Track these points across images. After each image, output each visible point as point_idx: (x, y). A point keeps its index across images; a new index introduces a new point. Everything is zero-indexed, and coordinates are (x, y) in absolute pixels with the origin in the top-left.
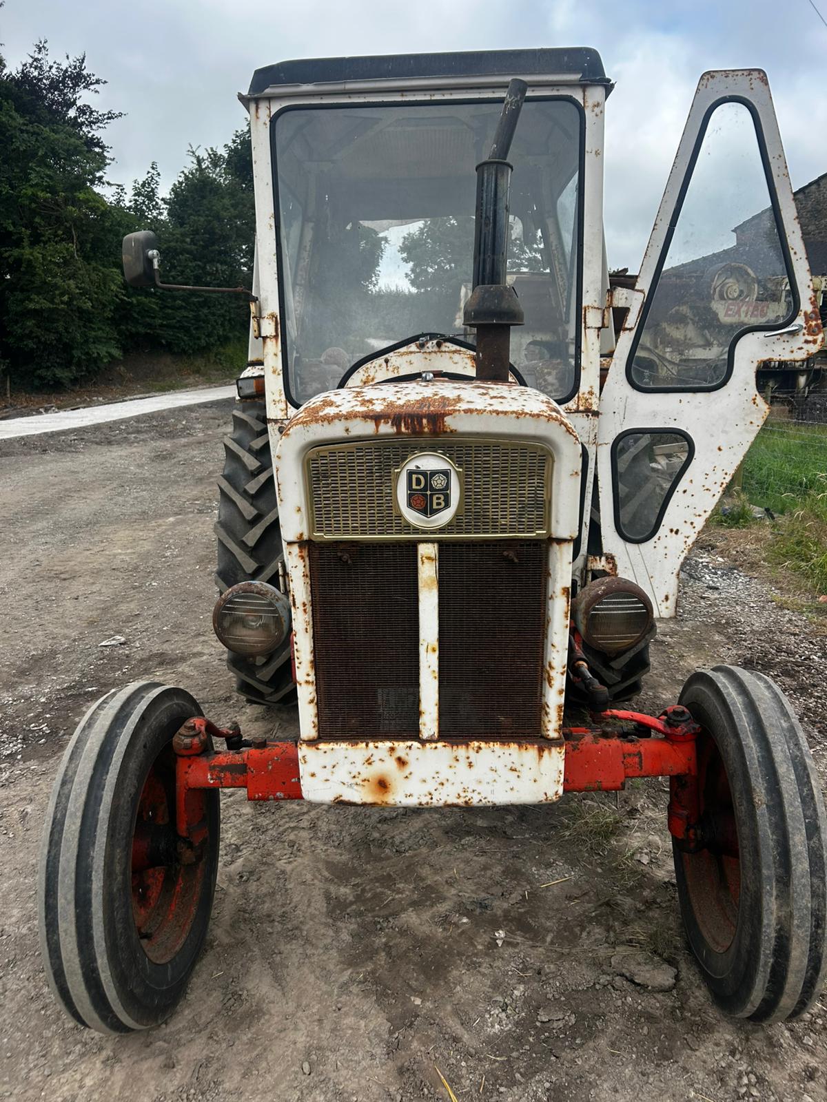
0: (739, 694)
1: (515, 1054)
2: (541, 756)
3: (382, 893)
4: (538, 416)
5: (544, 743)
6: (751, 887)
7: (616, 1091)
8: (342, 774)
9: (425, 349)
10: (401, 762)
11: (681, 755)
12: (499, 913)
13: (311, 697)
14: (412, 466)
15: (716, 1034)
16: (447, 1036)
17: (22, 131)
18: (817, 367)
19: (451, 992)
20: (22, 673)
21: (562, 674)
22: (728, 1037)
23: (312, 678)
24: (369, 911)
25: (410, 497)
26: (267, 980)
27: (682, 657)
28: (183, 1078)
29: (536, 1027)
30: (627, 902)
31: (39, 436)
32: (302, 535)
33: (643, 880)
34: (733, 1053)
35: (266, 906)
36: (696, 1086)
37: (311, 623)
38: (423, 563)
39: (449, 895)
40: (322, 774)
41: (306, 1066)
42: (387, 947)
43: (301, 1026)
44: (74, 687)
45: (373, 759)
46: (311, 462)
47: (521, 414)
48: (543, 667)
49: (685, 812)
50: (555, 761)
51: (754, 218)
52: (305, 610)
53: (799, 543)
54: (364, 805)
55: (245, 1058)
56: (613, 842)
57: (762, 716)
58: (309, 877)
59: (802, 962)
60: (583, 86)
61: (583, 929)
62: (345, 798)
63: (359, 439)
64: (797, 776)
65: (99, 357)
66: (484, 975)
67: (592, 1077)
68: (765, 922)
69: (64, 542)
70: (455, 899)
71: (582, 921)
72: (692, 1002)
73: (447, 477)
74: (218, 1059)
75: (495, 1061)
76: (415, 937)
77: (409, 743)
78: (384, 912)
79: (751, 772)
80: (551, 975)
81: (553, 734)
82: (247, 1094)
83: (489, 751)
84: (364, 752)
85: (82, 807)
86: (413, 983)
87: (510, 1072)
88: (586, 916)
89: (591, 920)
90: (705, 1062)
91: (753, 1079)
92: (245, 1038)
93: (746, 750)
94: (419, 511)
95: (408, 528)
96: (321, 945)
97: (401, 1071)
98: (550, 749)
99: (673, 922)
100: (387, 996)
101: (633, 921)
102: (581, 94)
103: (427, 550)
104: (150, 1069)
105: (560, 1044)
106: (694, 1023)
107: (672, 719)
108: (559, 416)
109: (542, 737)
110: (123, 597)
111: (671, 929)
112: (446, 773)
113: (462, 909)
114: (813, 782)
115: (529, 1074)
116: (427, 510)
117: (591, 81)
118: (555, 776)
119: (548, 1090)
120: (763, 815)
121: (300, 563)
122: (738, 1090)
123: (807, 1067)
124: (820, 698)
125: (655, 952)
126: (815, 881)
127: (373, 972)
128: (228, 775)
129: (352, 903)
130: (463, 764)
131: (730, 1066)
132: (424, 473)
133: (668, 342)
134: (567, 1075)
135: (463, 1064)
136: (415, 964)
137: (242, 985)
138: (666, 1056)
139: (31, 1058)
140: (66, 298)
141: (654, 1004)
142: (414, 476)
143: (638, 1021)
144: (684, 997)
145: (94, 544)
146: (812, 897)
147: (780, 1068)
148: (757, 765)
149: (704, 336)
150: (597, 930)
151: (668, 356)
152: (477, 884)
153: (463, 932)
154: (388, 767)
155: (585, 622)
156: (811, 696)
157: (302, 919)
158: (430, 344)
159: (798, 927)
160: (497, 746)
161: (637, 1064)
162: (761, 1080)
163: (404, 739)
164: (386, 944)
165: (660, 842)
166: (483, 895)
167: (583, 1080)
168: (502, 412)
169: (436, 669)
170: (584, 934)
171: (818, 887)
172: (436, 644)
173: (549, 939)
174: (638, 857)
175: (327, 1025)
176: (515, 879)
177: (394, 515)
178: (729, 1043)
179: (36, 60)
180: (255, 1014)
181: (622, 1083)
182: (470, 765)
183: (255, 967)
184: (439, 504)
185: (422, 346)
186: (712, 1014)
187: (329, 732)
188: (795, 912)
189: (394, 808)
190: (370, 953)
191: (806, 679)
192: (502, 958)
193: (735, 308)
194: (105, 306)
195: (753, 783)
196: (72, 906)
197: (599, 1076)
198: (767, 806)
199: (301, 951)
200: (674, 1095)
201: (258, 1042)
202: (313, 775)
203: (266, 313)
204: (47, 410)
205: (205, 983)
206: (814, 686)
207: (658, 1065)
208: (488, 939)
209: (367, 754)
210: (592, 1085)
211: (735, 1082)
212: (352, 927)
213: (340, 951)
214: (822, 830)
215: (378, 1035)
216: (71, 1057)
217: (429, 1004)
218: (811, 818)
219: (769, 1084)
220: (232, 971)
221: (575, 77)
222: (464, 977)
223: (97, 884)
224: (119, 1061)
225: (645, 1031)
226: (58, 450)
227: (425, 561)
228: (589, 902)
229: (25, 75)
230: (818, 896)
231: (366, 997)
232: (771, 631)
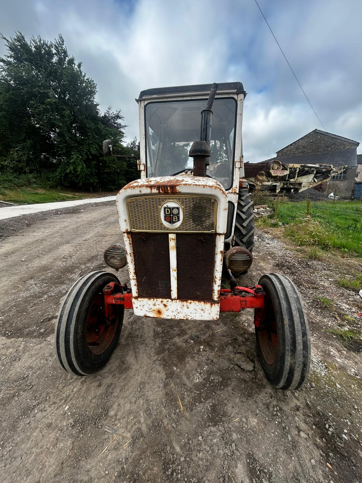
0: (280, 284)
1: (202, 391)
2: (211, 306)
3: (170, 331)
4: (212, 186)
5: (213, 302)
6: (281, 351)
7: (233, 408)
8: (146, 308)
9: (187, 174)
10: (165, 306)
11: (259, 302)
12: (202, 340)
13: (135, 284)
14: (165, 206)
15: (266, 389)
16: (182, 383)
17: (104, 129)
18: (296, 187)
19: (185, 366)
20: (89, 260)
21: (220, 280)
22: (270, 391)
23: (135, 278)
24: (165, 336)
25: (165, 217)
26: (133, 357)
27: (259, 262)
28: (103, 390)
29: (209, 381)
30: (240, 339)
31: (106, 202)
32: (127, 230)
33: (246, 331)
34: (271, 397)
35: (137, 332)
36: (259, 408)
37: (133, 260)
38: (170, 241)
39: (188, 333)
40: (140, 308)
41: (139, 389)
42: (169, 349)
43: (140, 374)
44: (100, 265)
45: (156, 304)
46: (129, 203)
47: (205, 186)
48: (213, 277)
49: (260, 319)
50: (216, 308)
51: (282, 150)
52: (131, 256)
53: (292, 232)
54: (154, 317)
55: (122, 384)
56: (237, 318)
57: (288, 293)
58: (150, 324)
59: (298, 378)
60: (237, 94)
61: (227, 347)
62: (148, 315)
63: (145, 195)
64: (299, 315)
65: (121, 184)
66: (196, 361)
67: (226, 401)
68: (286, 364)
69: (106, 227)
70: (190, 334)
71: (226, 344)
72: (259, 376)
73: (178, 210)
74: (114, 384)
75: (196, 393)
76: (177, 346)
77: (167, 300)
78: (169, 337)
79: (283, 313)
80: (215, 363)
81: (216, 299)
82: (120, 398)
83: (194, 304)
84: (153, 302)
85: (68, 312)
86: (175, 362)
87: (200, 398)
88: (228, 343)
89: (229, 344)
90: (262, 400)
91: (278, 409)
92: (123, 377)
93: (282, 305)
94: (168, 222)
95: (165, 228)
96: (150, 347)
97: (167, 394)
98: (215, 304)
99: (253, 346)
100: (166, 366)
101: (242, 345)
102: (237, 96)
103: (172, 236)
104: (94, 386)
105: (216, 388)
106: (259, 385)
107: (257, 291)
108: (220, 187)
109: (212, 300)
110: (117, 242)
111: (253, 349)
112: (179, 310)
113: (192, 338)
114: (305, 318)
115: (206, 399)
116: (171, 222)
117: (240, 92)
118: (216, 312)
119: (211, 406)
120: (287, 328)
121: (128, 240)
122: (273, 412)
123: (297, 405)
124: (298, 276)
125: (248, 357)
126: (304, 352)
127: (163, 357)
128: (119, 300)
129: (161, 333)
130: (185, 308)
131: (270, 402)
132: (170, 208)
133: (259, 180)
134: (218, 400)
135: (186, 393)
136: (176, 356)
137: (125, 359)
138: (250, 395)
139: (61, 379)
140: (114, 169)
141: (247, 376)
142: (166, 209)
143: (241, 382)
144: (256, 374)
145: (113, 228)
146: (303, 357)
147: (287, 405)
148: (285, 311)
149: (268, 179)
150: (231, 348)
151: (258, 184)
152: (197, 329)
153: (191, 345)
154: (161, 307)
155: (228, 262)
156: (295, 275)
157: (146, 337)
158: (189, 173)
159: (298, 367)
160: (197, 302)
161: (240, 398)
162: (281, 409)
163: (166, 298)
164: (168, 348)
165: (251, 319)
166: (198, 333)
167: (223, 403)
168: (198, 185)
169: (176, 277)
170: (227, 348)
171: (305, 354)
172: (176, 269)
173: (216, 350)
174: (244, 324)
175: (148, 375)
176: (208, 329)
177: (160, 223)
178: (270, 393)
179: (108, 112)
180: (128, 369)
181: (235, 404)
182: (188, 308)
183: (130, 353)
184: (175, 220)
185: (186, 173)
186: (265, 381)
187: (141, 295)
188: (297, 362)
189: (163, 319)
190: (163, 350)
191: (294, 270)
192: (202, 355)
193: (276, 172)
194: (123, 171)
195: (284, 317)
196: (64, 343)
197: (228, 401)
198: (289, 325)
199: (144, 348)
200: (252, 411)
201: (127, 379)
202: (137, 308)
203: (142, 163)
204: (109, 196)
205: (116, 357)
206: (296, 272)
207: (247, 399)
208: (198, 349)
209: (154, 302)
210: (226, 405)
211: (272, 409)
212: (160, 341)
213: (155, 349)
214: (308, 335)
215: (162, 380)
216: (73, 380)
217: (178, 370)
218: (304, 330)
219: (284, 412)
220: (124, 353)
221: (235, 91)
222: (190, 361)
223: (72, 337)
224: (86, 382)
225: (243, 386)
226: (110, 205)
227: (171, 240)
228: (229, 338)
229: (105, 115)
230: (305, 357)
231: (160, 366)
232: (284, 256)
